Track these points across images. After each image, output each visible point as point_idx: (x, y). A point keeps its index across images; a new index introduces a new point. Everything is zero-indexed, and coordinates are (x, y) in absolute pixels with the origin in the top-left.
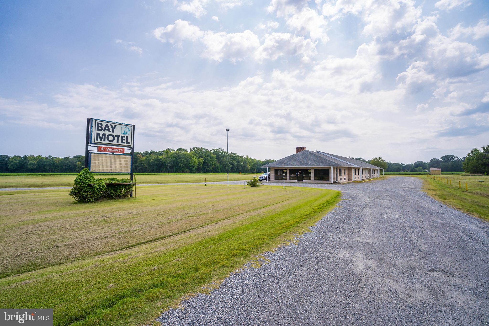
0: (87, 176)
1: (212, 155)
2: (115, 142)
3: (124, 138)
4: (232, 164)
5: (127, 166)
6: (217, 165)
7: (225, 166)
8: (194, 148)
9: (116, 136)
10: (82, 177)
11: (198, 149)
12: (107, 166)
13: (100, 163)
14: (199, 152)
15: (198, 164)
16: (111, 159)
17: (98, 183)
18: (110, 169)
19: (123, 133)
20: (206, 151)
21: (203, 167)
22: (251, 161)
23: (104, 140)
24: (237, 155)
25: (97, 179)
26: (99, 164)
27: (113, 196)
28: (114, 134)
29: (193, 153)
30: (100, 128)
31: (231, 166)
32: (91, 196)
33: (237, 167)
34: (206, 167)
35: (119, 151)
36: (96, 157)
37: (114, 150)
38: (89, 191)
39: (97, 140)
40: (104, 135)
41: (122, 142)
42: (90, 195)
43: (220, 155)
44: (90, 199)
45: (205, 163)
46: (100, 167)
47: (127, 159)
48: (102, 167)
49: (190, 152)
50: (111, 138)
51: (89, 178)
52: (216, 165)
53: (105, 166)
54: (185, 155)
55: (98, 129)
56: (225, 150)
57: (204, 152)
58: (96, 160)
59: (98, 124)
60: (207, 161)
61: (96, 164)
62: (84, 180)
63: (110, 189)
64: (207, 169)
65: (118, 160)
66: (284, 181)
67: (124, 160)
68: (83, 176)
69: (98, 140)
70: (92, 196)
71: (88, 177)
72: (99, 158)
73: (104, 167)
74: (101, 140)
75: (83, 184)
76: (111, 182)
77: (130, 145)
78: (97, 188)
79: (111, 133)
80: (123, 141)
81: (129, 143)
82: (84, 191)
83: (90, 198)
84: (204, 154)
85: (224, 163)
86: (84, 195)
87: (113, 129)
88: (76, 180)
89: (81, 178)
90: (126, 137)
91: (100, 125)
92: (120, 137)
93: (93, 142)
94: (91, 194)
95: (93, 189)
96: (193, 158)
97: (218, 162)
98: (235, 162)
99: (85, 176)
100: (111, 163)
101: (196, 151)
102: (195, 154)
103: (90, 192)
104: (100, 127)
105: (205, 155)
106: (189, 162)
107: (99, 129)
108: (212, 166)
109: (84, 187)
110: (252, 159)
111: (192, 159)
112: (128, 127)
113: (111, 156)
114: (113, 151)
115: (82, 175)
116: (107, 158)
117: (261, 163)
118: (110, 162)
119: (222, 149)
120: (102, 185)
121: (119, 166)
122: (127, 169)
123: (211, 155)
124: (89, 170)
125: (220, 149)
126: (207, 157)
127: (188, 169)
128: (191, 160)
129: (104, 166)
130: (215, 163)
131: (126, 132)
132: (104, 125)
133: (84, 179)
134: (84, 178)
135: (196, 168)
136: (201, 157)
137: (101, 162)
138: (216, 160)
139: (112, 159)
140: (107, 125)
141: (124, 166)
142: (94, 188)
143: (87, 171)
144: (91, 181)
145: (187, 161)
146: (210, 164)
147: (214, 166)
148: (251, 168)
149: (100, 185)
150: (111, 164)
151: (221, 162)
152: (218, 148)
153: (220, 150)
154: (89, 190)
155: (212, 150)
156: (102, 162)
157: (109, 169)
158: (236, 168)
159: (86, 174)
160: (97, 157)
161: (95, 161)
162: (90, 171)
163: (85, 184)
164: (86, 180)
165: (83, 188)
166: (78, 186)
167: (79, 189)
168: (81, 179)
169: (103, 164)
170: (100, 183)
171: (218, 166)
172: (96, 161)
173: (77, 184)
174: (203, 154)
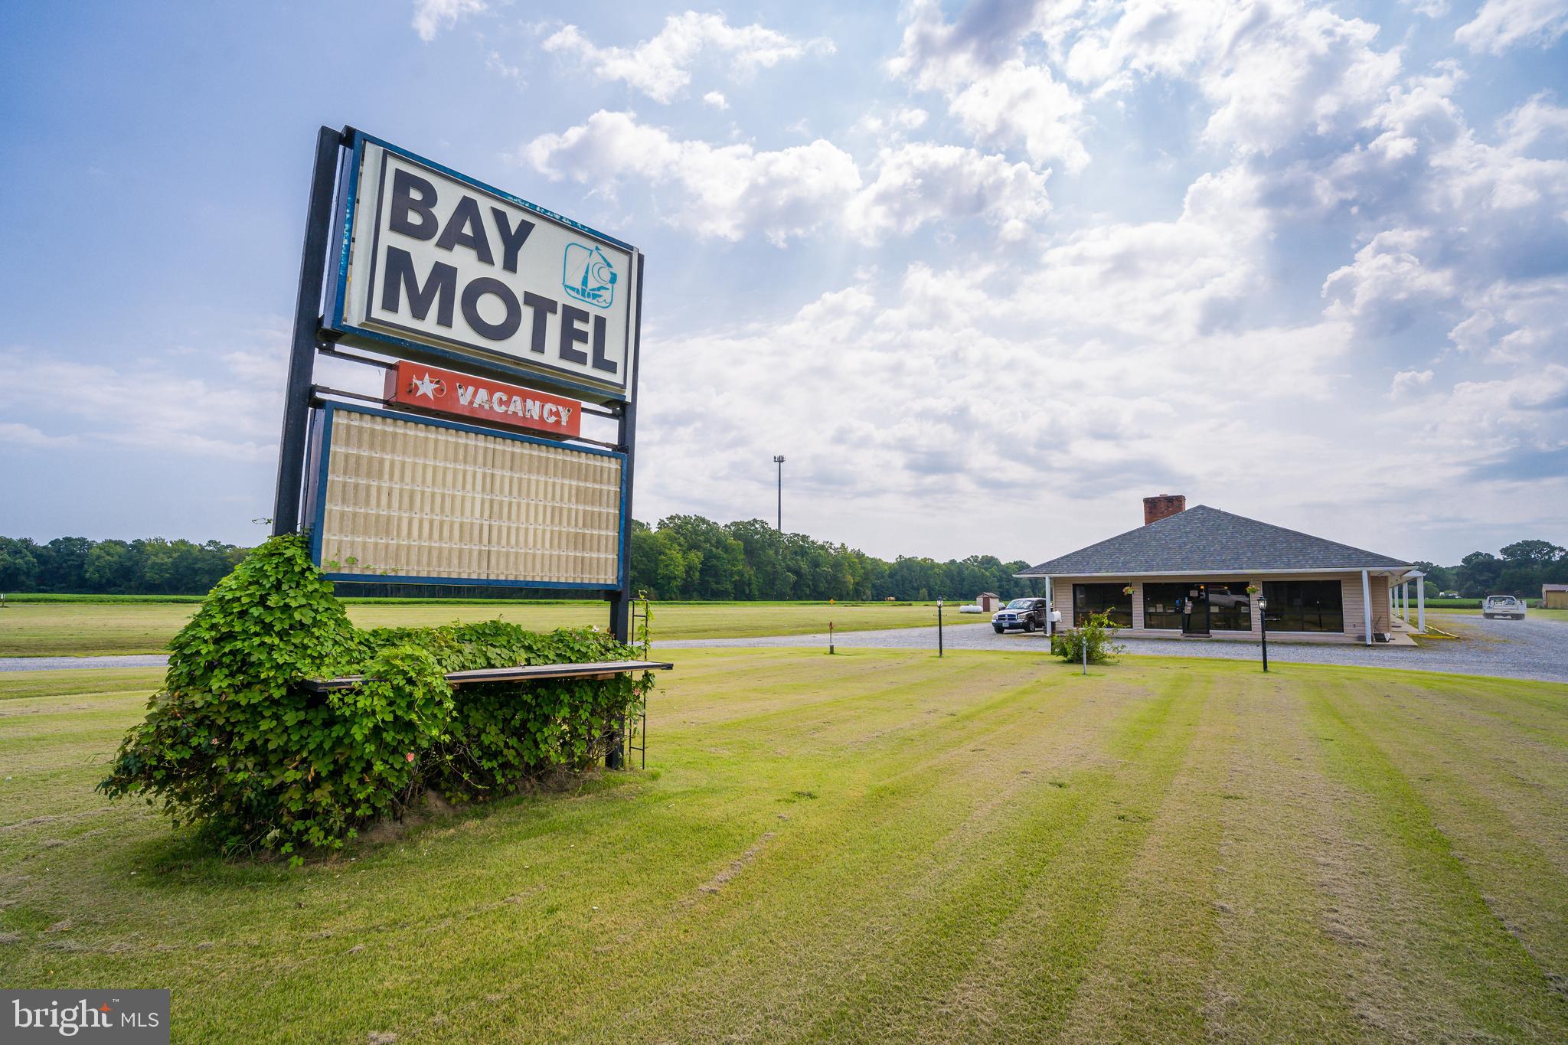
0: (287, 606)
1: (731, 540)
2: (519, 345)
3: (578, 325)
4: (797, 572)
5: (595, 532)
6: (746, 575)
7: (774, 579)
8: (671, 518)
9: (530, 299)
10: (243, 614)
11: (686, 520)
12: (457, 527)
13: (406, 499)
14: (687, 530)
15: (687, 572)
16: (484, 475)
17: (381, 678)
18: (480, 552)
19: (573, 289)
20: (712, 527)
21: (703, 582)
22: (857, 560)
23: (445, 319)
24: (812, 542)
25: (375, 633)
26: (395, 504)
27: (500, 780)
28: (518, 284)
29: (667, 534)
30: (415, 219)
31: (792, 577)
32: (317, 804)
33: (811, 583)
34: (710, 579)
35: (545, 415)
36: (372, 447)
37: (508, 403)
38: (298, 752)
39: (390, 304)
40: (443, 275)
41: (566, 353)
42: (309, 787)
43: (757, 541)
44: (300, 833)
45: (708, 568)
46: (405, 532)
47: (595, 481)
48: (415, 533)
49: (657, 530)
50: (492, 310)
51: (302, 625)
52: (743, 575)
53: (442, 523)
54: (645, 539)
55: (399, 225)
56: (773, 526)
57: (703, 533)
58: (374, 470)
59: (403, 182)
60: (714, 562)
61: (373, 501)
62: (256, 641)
63: (476, 717)
64: (714, 586)
65: (538, 482)
66: (1264, 638)
67: (578, 489)
68: (253, 604)
69: (396, 311)
70: (322, 796)
71: (297, 616)
72: (398, 458)
73: (436, 535)
74: (419, 312)
75: (248, 686)
76: (488, 659)
77: (617, 378)
78: (376, 727)
79: (496, 272)
80: (577, 346)
81: (611, 367)
82: (252, 749)
83: (304, 815)
84: (706, 538)
85: (769, 568)
86: (249, 794)
87: (513, 243)
88: (188, 644)
89: (230, 624)
90: (592, 320)
91: (415, 195)
92: (554, 312)
93: (354, 317)
94: (318, 781)
95: (337, 731)
96: (669, 549)
97: (751, 564)
98: (804, 566)
99: (268, 608)
100: (487, 505)
101: (680, 527)
102: (676, 539)
103: (304, 761)
104: (415, 206)
105: (707, 541)
106: (657, 565)
107: (409, 220)
108: (732, 576)
109: (254, 710)
110: (860, 556)
111: (665, 554)
112: (606, 252)
113: (486, 449)
114: (504, 408)
115: (239, 599)
116: (456, 460)
117: (886, 567)
118: (478, 496)
119: (762, 521)
120: (419, 693)
121: (539, 533)
122: (595, 555)
123: (729, 541)
124: (309, 556)
125: (755, 521)
126: (714, 550)
127: (653, 586)
128: (663, 557)
129: (431, 522)
130: (740, 567)
131: (592, 284)
132: (448, 200)
133: (253, 629)
134: (259, 621)
135: (678, 583)
136: (694, 546)
137: (412, 494)
138: (742, 557)
139: (498, 472)
140: (467, 209)
141: (576, 535)
142: (348, 722)
143: (290, 560)
144: (321, 657)
145: (649, 561)
146: (725, 571)
147: (736, 578)
148: (857, 584)
149: (397, 689)
150: (487, 514)
151: (759, 566)
152: (750, 519)
153: (757, 526)
154: (295, 737)
155: (732, 524)
156: (423, 493)
157: (471, 551)
158: (809, 587)
159: (277, 586)
160: (383, 449)
161: (363, 482)
162: (318, 564)
163: (266, 681)
164: (271, 648)
165: (242, 717)
166: (198, 699)
167: (210, 727)
168: (231, 636)
169: (427, 509)
170: (404, 673)
171: (750, 579)
172: (369, 475)
173: (192, 680)
174: (702, 538)
